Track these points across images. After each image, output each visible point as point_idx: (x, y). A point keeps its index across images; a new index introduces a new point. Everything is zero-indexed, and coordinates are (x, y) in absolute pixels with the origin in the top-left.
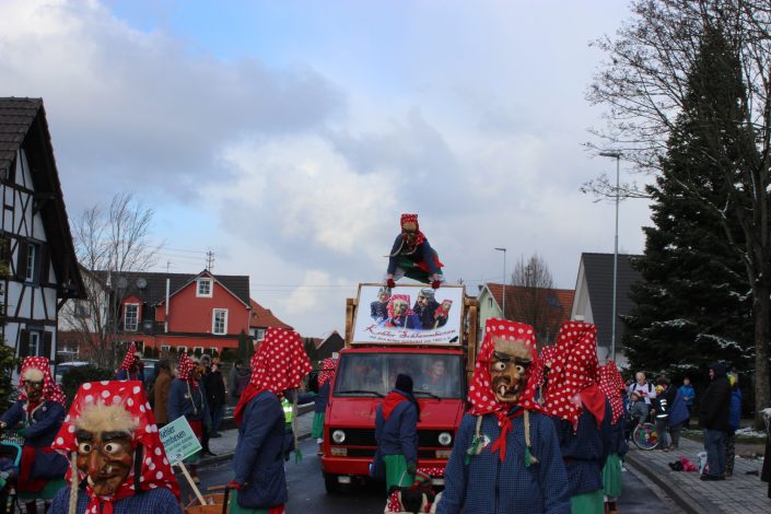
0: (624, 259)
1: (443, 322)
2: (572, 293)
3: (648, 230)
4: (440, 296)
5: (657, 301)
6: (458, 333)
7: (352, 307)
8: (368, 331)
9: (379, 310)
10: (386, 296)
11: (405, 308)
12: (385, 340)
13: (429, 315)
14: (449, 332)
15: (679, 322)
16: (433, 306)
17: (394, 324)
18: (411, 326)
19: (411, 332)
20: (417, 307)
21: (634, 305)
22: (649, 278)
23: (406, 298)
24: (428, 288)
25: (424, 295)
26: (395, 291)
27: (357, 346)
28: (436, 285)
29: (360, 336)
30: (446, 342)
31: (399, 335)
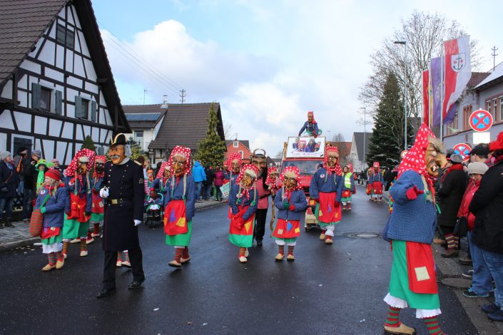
0: (367, 134)
1: (318, 149)
2: (351, 143)
3: (373, 129)
4: (317, 140)
5: (376, 149)
6: (323, 153)
7: (286, 145)
8: (292, 153)
9: (296, 146)
10: (298, 140)
11: (304, 145)
12: (298, 156)
13: (313, 147)
14: (320, 153)
15: (382, 155)
16: (315, 144)
17: (300, 150)
18: (307, 151)
19: (306, 153)
20: (309, 145)
21: (369, 150)
22: (374, 142)
23: (305, 141)
24: (313, 138)
25: (312, 140)
26: (301, 139)
27: (288, 158)
28: (316, 137)
29: (289, 155)
30: (319, 156)
31: (303, 154)
